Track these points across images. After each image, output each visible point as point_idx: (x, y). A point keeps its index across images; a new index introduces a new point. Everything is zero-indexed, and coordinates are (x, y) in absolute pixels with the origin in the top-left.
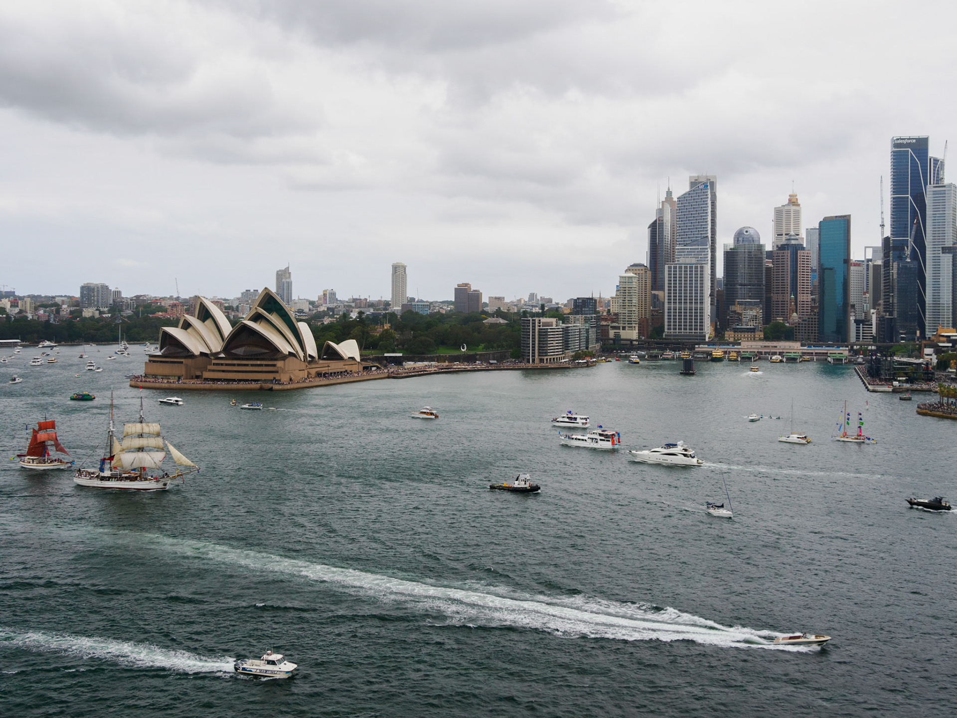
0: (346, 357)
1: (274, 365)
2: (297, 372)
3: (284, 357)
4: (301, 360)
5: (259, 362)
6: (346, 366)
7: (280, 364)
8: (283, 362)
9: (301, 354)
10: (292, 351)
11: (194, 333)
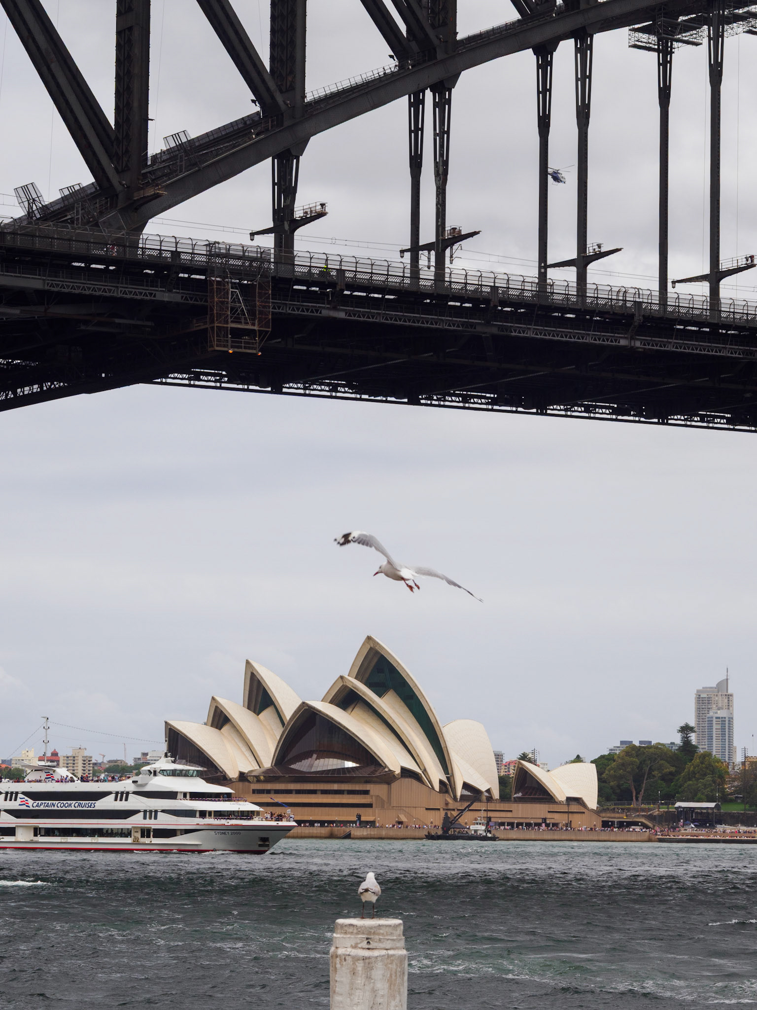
0: (561, 797)
1: (366, 792)
2: (422, 814)
3: (388, 778)
4: (433, 788)
5: (335, 787)
6: (556, 816)
7: (377, 790)
8: (384, 787)
9: (436, 775)
10: (412, 766)
11: (234, 735)
